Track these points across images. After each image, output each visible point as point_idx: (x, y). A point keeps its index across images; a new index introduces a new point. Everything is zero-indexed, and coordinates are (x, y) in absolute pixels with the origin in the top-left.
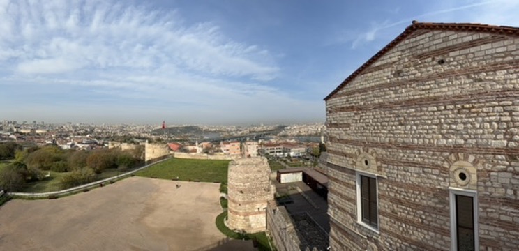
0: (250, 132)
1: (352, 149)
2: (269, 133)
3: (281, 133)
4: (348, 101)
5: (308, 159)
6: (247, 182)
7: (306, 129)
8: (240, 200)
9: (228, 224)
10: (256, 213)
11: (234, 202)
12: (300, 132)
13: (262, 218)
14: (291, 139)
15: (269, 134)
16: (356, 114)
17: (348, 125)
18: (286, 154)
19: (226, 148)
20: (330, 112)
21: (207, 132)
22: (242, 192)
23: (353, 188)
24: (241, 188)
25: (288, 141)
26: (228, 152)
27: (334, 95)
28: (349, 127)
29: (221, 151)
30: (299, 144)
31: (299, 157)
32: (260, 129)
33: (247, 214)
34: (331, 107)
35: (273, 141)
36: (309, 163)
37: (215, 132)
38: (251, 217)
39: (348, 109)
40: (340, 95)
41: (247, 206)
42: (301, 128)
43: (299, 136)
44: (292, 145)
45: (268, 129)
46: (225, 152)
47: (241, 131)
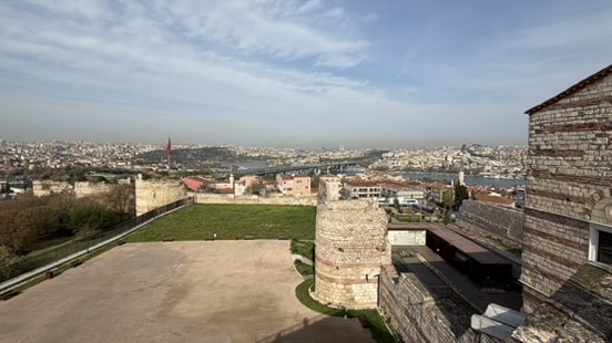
0: (321, 160)
1: (585, 191)
2: (354, 162)
3: (376, 164)
4: (581, 114)
5: (432, 212)
6: (351, 235)
7: (423, 159)
8: (339, 262)
9: (317, 296)
10: (362, 282)
11: (327, 264)
12: (410, 163)
13: (372, 289)
14: (396, 175)
15: (354, 165)
16: (598, 135)
17: (581, 153)
18: (391, 201)
19: (287, 186)
20: (538, 132)
21: (243, 158)
22: (340, 250)
23: (580, 248)
24: (340, 244)
25: (390, 177)
26: (290, 192)
27: (551, 107)
28: (581, 156)
29: (279, 191)
30: (411, 185)
31: (414, 206)
32: (338, 155)
33: (348, 282)
34: (541, 125)
35: (364, 177)
36: (434, 218)
37: (259, 158)
38: (354, 287)
39: (579, 127)
40: (565, 107)
41: (349, 270)
42: (413, 156)
43: (408, 170)
44: (399, 185)
45: (353, 156)
46: (285, 192)
47: (304, 157)
